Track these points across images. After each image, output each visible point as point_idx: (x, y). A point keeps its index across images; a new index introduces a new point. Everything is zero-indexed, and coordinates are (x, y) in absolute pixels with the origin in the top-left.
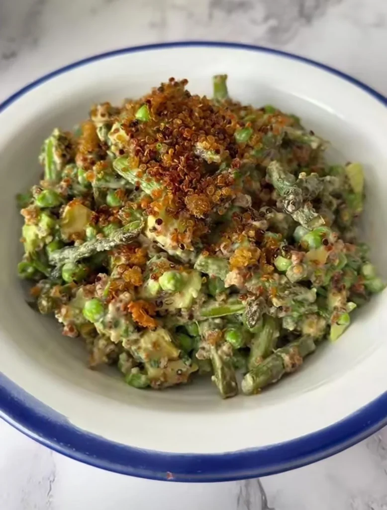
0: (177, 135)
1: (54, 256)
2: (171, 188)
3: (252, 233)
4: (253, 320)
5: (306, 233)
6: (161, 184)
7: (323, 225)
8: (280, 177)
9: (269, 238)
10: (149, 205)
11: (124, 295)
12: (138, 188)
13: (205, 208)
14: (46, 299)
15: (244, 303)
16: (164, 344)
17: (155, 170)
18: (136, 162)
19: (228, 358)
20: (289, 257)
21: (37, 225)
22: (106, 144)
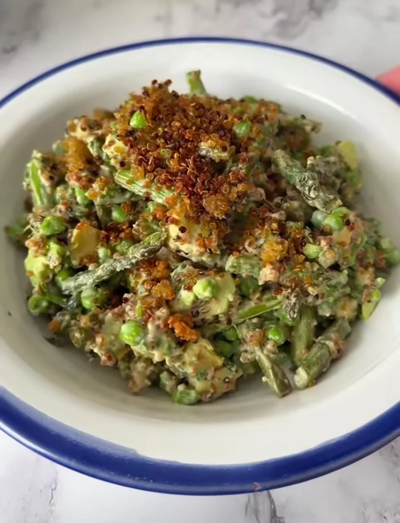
0: (178, 138)
1: (67, 284)
2: (184, 193)
3: (275, 226)
4: (294, 312)
5: (325, 218)
6: (173, 191)
7: (340, 206)
8: (288, 165)
9: (292, 227)
10: (165, 214)
11: (161, 312)
12: (148, 199)
13: (225, 208)
14: (79, 330)
15: (279, 297)
16: (208, 354)
17: (163, 177)
18: (141, 172)
19: (275, 356)
20: (318, 243)
21: (45, 255)
22: (99, 158)
